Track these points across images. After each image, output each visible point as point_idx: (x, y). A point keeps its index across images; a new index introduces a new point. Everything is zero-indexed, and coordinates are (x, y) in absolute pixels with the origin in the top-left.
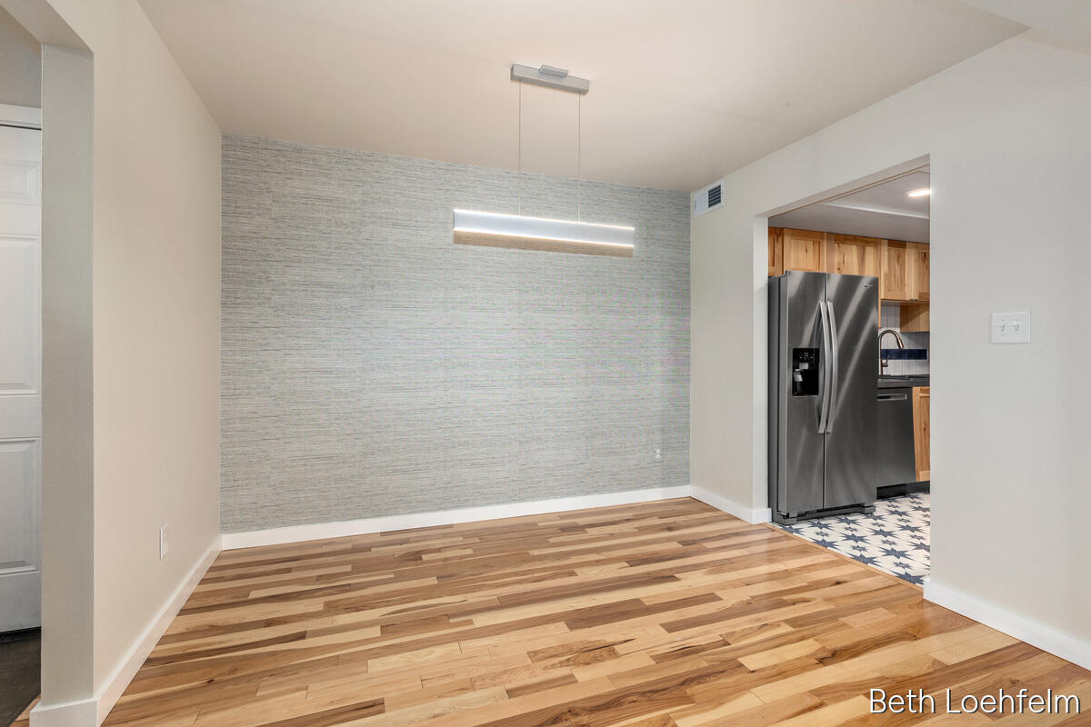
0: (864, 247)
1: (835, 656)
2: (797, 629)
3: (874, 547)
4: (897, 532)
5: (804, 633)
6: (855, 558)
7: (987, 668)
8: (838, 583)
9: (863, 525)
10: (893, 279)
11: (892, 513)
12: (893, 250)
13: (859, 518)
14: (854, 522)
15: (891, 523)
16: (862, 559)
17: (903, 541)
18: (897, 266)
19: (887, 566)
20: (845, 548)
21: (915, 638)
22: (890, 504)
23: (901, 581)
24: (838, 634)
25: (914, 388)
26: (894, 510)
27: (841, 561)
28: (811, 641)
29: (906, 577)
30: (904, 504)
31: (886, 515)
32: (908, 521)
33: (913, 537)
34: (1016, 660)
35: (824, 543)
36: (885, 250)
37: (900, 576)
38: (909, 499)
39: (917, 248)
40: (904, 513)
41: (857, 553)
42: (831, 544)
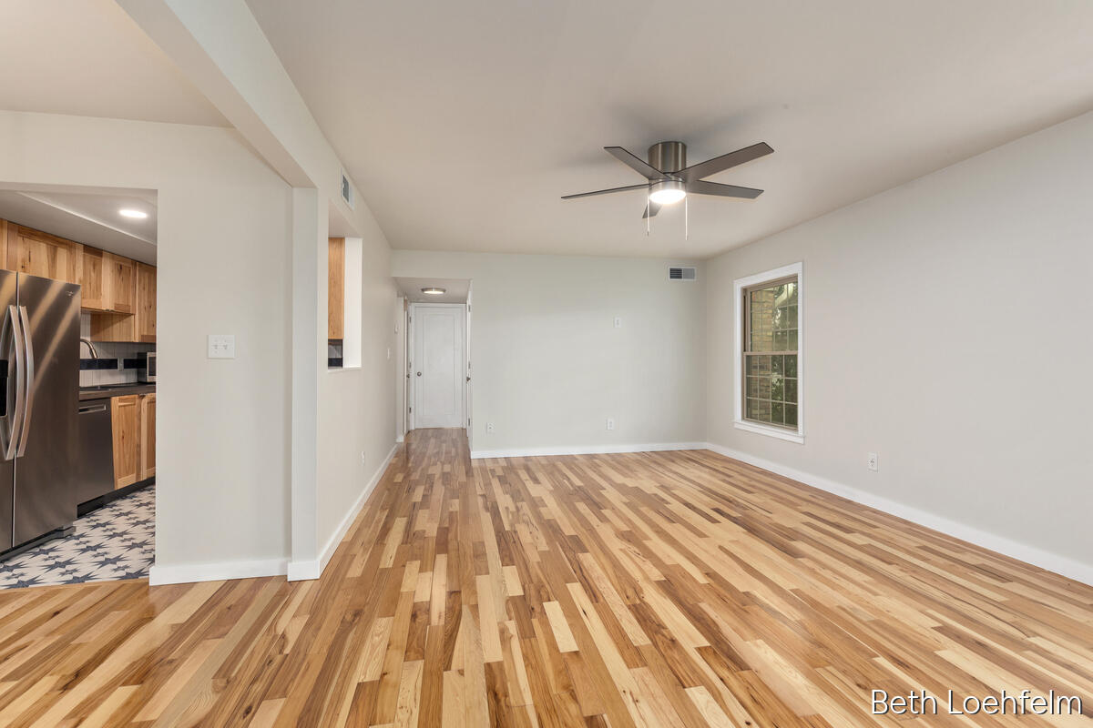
0: (55, 248)
1: (79, 675)
2: (21, 679)
3: (85, 565)
4: (106, 542)
5: (34, 677)
6: (68, 582)
7: (210, 609)
8: (57, 613)
9: (65, 549)
10: (88, 286)
11: (94, 527)
12: (88, 256)
13: (58, 544)
14: (52, 550)
15: (96, 536)
16: (76, 580)
17: (114, 548)
18: (92, 274)
19: (107, 575)
20: (53, 579)
21: (151, 619)
22: (89, 520)
23: (124, 582)
24: (75, 656)
25: (113, 398)
26: (95, 524)
27: (52, 593)
28: (46, 679)
29: (129, 576)
30: (104, 515)
31: (88, 531)
32: (114, 529)
33: (123, 541)
34: (228, 592)
35: (22, 584)
36: (80, 254)
37: (122, 578)
38: (108, 509)
39: (113, 258)
40: (107, 523)
41: (69, 577)
42: (33, 581)
